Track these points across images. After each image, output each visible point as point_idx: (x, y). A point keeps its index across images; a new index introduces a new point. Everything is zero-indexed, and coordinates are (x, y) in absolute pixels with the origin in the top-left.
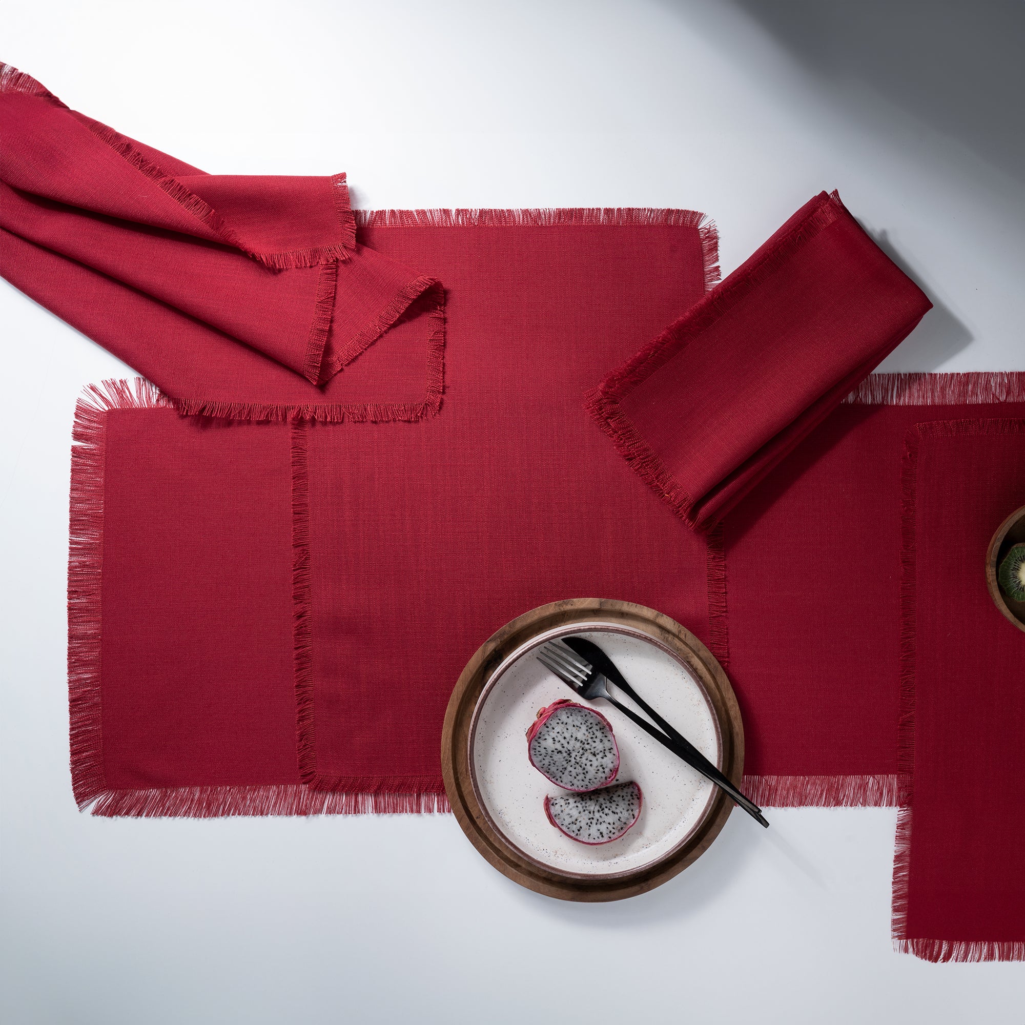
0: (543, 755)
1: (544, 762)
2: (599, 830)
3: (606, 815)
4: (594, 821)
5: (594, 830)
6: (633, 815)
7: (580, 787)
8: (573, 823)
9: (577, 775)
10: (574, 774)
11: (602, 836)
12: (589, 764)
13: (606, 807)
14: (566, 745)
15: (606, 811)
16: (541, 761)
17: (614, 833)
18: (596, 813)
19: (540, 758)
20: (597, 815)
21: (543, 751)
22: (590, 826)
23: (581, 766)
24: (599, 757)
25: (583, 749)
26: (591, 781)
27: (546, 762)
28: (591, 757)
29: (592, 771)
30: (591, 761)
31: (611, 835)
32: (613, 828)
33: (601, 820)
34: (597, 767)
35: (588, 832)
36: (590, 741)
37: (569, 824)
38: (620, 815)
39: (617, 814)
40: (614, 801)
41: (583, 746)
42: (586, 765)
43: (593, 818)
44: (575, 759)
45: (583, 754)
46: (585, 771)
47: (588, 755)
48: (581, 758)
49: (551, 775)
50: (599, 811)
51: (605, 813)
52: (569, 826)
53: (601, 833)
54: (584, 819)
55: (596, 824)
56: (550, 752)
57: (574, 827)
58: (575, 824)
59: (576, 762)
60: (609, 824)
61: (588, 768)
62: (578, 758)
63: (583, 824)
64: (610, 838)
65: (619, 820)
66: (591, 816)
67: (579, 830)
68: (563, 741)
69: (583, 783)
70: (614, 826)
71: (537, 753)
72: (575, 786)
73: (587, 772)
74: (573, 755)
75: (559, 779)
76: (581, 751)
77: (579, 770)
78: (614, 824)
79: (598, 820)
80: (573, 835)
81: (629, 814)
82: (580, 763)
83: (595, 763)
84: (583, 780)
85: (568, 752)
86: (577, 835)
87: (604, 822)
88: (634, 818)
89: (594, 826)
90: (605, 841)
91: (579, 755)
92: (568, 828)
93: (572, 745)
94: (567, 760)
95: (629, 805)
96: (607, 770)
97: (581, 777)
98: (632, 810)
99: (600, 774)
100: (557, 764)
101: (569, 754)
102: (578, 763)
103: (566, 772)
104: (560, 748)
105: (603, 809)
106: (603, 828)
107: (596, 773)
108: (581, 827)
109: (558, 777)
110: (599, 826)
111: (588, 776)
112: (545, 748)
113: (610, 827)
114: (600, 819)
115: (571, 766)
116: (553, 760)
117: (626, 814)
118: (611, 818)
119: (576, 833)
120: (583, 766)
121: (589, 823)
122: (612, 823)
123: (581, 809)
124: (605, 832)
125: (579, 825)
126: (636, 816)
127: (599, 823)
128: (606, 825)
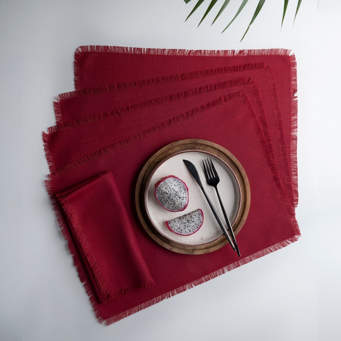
1: (160, 196)
4: (186, 226)
5: (187, 230)
10: (170, 204)
11: (190, 231)
14: (170, 191)
15: (190, 222)
16: (159, 196)
17: (195, 230)
18: (186, 223)
19: (159, 194)
20: (187, 224)
21: (161, 192)
24: (181, 199)
27: (161, 196)
33: (188, 226)
35: (185, 231)
36: (179, 192)
37: (177, 229)
38: (196, 222)
39: (194, 222)
40: (192, 217)
41: (176, 193)
46: (174, 203)
47: (177, 197)
49: (161, 202)
50: (187, 222)
53: (190, 230)
56: (163, 193)
58: (179, 229)
61: (176, 202)
62: (173, 197)
63: (182, 228)
64: (193, 231)
65: (196, 224)
67: (181, 231)
69: (172, 208)
70: (194, 227)
71: (158, 192)
75: (164, 205)
77: (172, 202)
80: (179, 233)
83: (179, 201)
89: (186, 228)
90: (192, 233)
91: (174, 196)
92: (177, 231)
94: (169, 197)
96: (183, 205)
97: (172, 205)
98: (200, 220)
99: (180, 206)
100: (165, 198)
101: (170, 195)
102: (172, 200)
103: (167, 202)
104: (167, 192)
105: (189, 221)
106: (190, 228)
110: (189, 228)
113: (193, 228)
115: (170, 200)
117: (198, 222)
118: (192, 224)
119: (180, 232)
120: (174, 201)
121: (185, 228)
122: (193, 226)
123: (181, 223)
124: (191, 230)
125: (181, 229)
126: (202, 222)
127: (188, 227)
128: (191, 227)
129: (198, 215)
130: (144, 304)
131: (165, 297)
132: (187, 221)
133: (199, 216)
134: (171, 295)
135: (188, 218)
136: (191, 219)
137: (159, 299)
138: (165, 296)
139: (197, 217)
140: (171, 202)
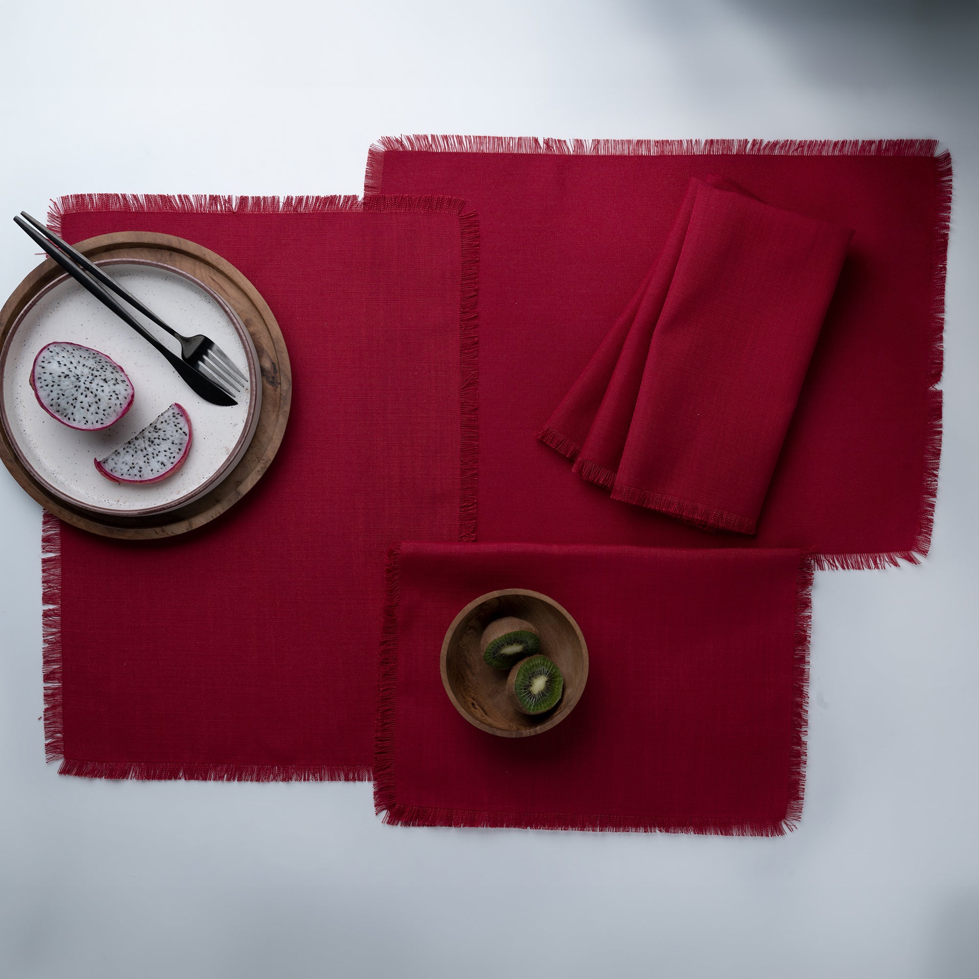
0: (50, 386)
2: (158, 462)
3: (158, 445)
4: (150, 456)
6: (184, 432)
7: (95, 422)
8: (131, 468)
9: (90, 406)
10: (86, 405)
11: (164, 466)
12: (100, 389)
13: (155, 438)
14: (73, 369)
15: (157, 441)
17: (174, 457)
18: (149, 449)
20: (150, 450)
22: (148, 463)
23: (92, 393)
25: (92, 375)
26: (105, 413)
27: (54, 395)
28: (102, 383)
29: (104, 396)
30: (102, 386)
31: (172, 460)
32: (171, 453)
33: (156, 452)
34: (109, 392)
35: (149, 468)
37: (128, 470)
38: (172, 438)
39: (168, 439)
40: (160, 429)
41: (92, 372)
42: (97, 390)
43: (147, 455)
44: (84, 383)
45: (93, 379)
48: (91, 383)
50: (150, 446)
51: (156, 444)
52: (129, 472)
53: (162, 463)
54: (140, 461)
55: (153, 457)
56: (56, 379)
57: (135, 471)
58: (134, 468)
59: (86, 388)
60: (165, 451)
61: (99, 392)
63: (141, 464)
64: (172, 463)
65: (173, 443)
66: (145, 452)
67: (140, 471)
68: (69, 365)
69: (96, 417)
70: (171, 451)
72: (90, 422)
73: (99, 400)
74: (82, 380)
76: (91, 377)
77: (91, 398)
78: (170, 449)
79: (153, 454)
80: (137, 478)
81: (181, 434)
82: (90, 390)
83: (107, 389)
84: (97, 413)
85: (77, 377)
86: (140, 476)
87: (159, 452)
88: (186, 435)
89: (152, 460)
92: (129, 475)
93: (80, 370)
94: (76, 387)
95: (176, 426)
98: (181, 429)
99: (114, 400)
100: (66, 394)
101: (78, 379)
102: (88, 389)
103: (78, 405)
104: (67, 372)
105: (152, 442)
106: (161, 458)
107: (109, 399)
108: (141, 468)
109: (70, 415)
110: (158, 459)
111: (103, 405)
112: (50, 374)
113: (168, 454)
114: (154, 451)
115: (82, 394)
116: (61, 390)
117: (177, 435)
118: (165, 446)
119: (138, 476)
120: (94, 391)
121: (147, 461)
122: (167, 449)
123: (133, 452)
124: (165, 460)
125: (137, 467)
126: (187, 431)
127: (155, 455)
128: (162, 454)
129: (174, 419)
130: (824, 153)
131: (767, 145)
132: (147, 443)
133: (177, 421)
134: (749, 146)
135: (150, 435)
136: (156, 435)
137: (781, 148)
138: (764, 148)
139: (172, 424)
140: (87, 399)
